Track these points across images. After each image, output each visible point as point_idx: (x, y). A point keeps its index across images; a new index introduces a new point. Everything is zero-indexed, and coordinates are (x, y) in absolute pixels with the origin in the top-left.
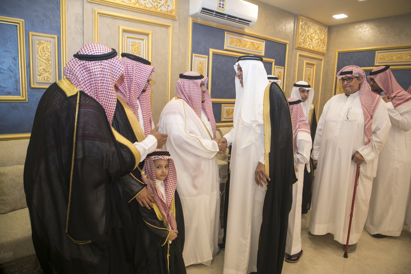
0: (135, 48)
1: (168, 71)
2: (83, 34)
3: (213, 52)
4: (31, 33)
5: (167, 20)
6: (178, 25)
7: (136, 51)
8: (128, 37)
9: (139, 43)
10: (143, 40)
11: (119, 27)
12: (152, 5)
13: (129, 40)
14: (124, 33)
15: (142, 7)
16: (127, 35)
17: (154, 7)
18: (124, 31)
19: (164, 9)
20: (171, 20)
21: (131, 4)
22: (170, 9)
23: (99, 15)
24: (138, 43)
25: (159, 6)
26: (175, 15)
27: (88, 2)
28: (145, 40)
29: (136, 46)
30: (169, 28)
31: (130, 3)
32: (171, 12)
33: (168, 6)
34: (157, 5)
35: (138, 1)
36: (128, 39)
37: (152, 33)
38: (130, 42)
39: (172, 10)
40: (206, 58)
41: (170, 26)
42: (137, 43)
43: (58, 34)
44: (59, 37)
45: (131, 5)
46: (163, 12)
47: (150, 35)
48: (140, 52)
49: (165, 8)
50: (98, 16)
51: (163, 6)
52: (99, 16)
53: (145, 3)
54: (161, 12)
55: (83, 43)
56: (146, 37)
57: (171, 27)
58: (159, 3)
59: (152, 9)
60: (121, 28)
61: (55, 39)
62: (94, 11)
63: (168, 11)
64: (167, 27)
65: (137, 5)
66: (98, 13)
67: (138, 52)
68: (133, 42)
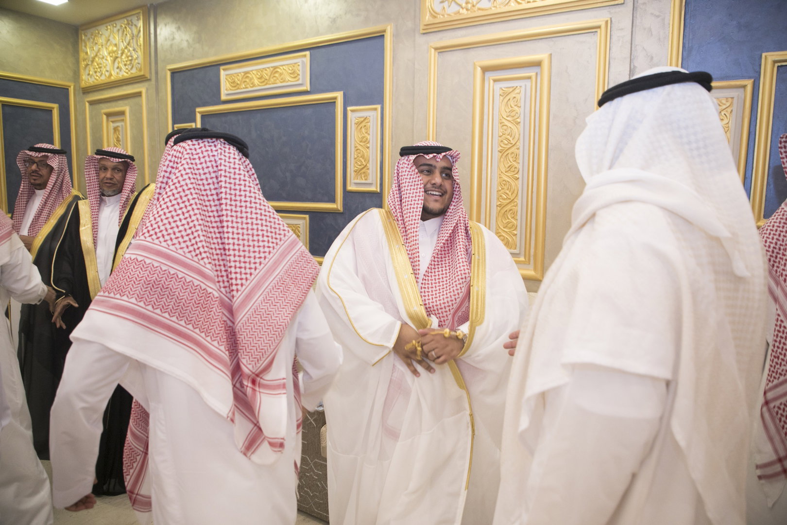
0: (509, 99)
3: (775, 62)
4: (349, 110)
6: (628, 14)
8: (495, 81)
9: (519, 87)
10: (530, 78)
11: (474, 63)
13: (498, 86)
14: (487, 75)
15: (523, 6)
16: (492, 76)
18: (485, 70)
20: (607, 8)
21: (496, 8)
23: (437, 52)
24: (517, 87)
27: (421, 34)
28: (533, 78)
36: (496, 83)
40: (744, 87)
42: (513, 88)
43: (381, 102)
44: (382, 106)
47: (545, 65)
50: (437, 54)
52: (439, 52)
56: (538, 69)
60: (478, 64)
61: (377, 112)
62: (429, 47)
65: (512, 6)
66: (436, 49)
67: (516, 108)
68: (504, 88)
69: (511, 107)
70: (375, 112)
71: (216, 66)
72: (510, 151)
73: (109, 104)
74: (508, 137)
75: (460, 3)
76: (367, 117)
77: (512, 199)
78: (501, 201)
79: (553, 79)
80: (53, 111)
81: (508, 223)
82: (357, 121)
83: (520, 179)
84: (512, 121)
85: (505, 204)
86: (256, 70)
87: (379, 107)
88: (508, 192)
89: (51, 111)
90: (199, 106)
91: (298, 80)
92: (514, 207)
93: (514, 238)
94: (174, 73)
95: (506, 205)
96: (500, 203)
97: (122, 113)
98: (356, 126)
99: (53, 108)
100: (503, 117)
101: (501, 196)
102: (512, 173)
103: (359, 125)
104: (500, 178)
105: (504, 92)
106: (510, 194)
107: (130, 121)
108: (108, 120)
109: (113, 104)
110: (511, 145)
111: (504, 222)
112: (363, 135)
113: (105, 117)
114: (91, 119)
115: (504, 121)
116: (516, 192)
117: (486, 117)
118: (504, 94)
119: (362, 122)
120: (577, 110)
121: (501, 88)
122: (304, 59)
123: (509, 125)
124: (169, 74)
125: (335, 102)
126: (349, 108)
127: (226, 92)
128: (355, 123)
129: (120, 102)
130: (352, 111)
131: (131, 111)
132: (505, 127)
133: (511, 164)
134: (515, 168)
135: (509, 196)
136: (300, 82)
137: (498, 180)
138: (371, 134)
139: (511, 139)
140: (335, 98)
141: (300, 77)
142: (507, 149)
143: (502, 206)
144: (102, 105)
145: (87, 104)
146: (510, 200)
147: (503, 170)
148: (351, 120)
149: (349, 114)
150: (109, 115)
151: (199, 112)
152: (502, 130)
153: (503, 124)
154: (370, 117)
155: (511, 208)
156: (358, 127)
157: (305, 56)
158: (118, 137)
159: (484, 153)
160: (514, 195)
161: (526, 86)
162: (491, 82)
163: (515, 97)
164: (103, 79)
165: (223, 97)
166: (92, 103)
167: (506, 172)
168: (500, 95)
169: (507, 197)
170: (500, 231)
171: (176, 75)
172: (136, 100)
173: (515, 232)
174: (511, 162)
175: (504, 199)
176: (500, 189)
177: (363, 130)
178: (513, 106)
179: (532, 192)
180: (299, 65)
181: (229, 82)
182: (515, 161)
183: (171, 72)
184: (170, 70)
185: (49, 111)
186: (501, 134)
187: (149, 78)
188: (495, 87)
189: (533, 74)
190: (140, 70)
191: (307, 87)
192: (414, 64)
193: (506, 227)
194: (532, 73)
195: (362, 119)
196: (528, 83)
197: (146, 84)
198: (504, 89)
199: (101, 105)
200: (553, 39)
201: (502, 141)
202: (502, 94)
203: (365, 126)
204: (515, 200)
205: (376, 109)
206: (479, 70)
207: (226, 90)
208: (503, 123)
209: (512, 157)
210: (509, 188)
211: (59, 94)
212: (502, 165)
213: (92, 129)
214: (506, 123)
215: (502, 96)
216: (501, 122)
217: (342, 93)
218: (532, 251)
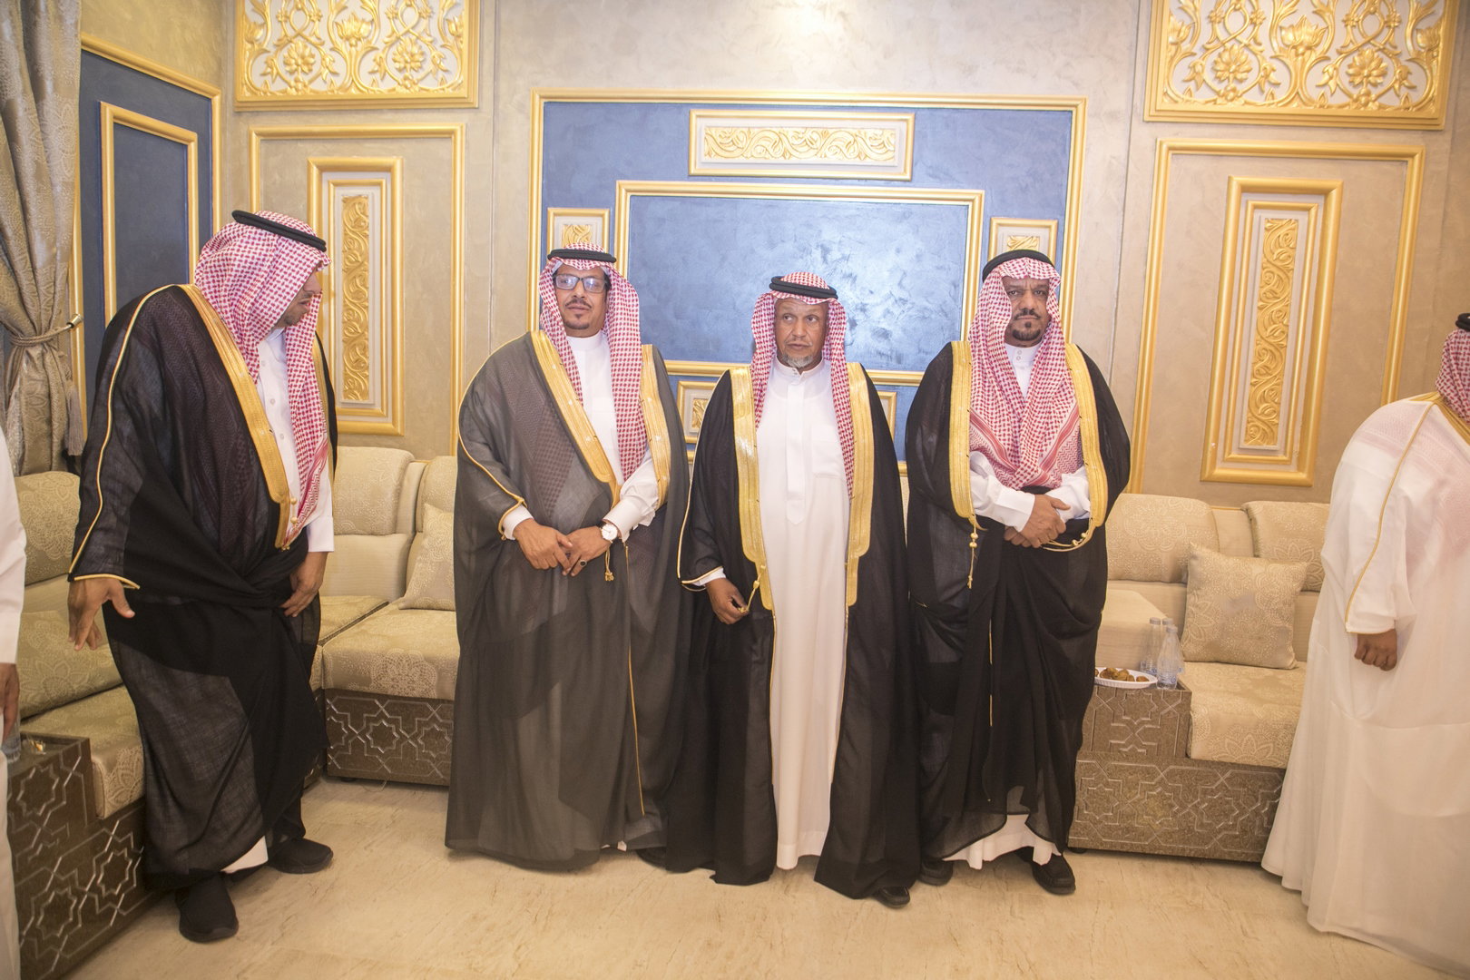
0: (1279, 236)
1: (1394, 305)
2: (1124, 211)
4: (995, 222)
5: (1402, 137)
6: (1447, 146)
7: (1281, 247)
8: (1256, 207)
9: (1293, 221)
10: (1308, 209)
11: (1230, 179)
12: (1350, 96)
13: (1258, 214)
14: (1246, 197)
15: (1310, 109)
16: (1253, 200)
17: (1356, 100)
18: (1246, 189)
19: (1393, 102)
20: (1420, 132)
21: (1273, 106)
22: (1416, 97)
23: (1171, 152)
24: (1290, 220)
25: (1373, 96)
26: (1435, 117)
27: (1144, 121)
28: (1313, 211)
29: (1282, 232)
30: (1410, 163)
31: (1270, 105)
32: (1421, 106)
33: (1412, 88)
34: (1368, 94)
35: (1298, 93)
36: (1256, 210)
37: (1343, 184)
38: (1263, 221)
39: (1427, 100)
41: (1412, 156)
42: (1285, 222)
43: (1058, 217)
44: (1061, 223)
45: (1273, 109)
46: (1388, 112)
47: (1334, 194)
48: (1294, 248)
49: (1398, 96)
50: (1170, 156)
51: (1392, 91)
52: (1174, 154)
53: (1323, 95)
54: (1381, 114)
55: (1122, 233)
56: (1321, 200)
57: (1417, 157)
58: (1375, 85)
59: (1347, 108)
60: (1238, 180)
61: (1050, 231)
62: (1158, 143)
63: (1407, 105)
64: (1401, 158)
65: (1295, 107)
66: (1171, 148)
67: (1288, 249)
68: (1272, 219)
70: (1047, 230)
71: (677, 107)
72: (1275, 308)
74: (1275, 288)
75: (1217, 89)
77: (1274, 375)
78: (1258, 377)
80: (189, 148)
81: (1266, 408)
82: (1011, 242)
83: (1288, 348)
84: (1282, 267)
85: (1263, 381)
87: (1054, 224)
88: (1268, 364)
89: (186, 147)
90: (627, 177)
92: (1276, 386)
93: (1274, 428)
94: (556, 104)
96: (1255, 380)
99: (190, 141)
100: (1268, 260)
101: (1258, 370)
102: (1275, 340)
104: (1258, 344)
105: (1272, 224)
107: (406, 188)
110: (1278, 300)
111: (1260, 406)
113: (314, 172)
114: (265, 171)
115: (1268, 264)
116: (1280, 365)
117: (1239, 257)
118: (1272, 228)
121: (1266, 219)
123: (1277, 272)
124: (539, 105)
125: (967, 206)
126: (994, 219)
129: (374, 145)
130: (1002, 225)
131: (411, 168)
132: (1269, 274)
133: (1276, 326)
134: (1283, 332)
135: (1268, 370)
136: (890, 163)
139: (1278, 291)
140: (969, 200)
142: (1271, 304)
143: (1259, 385)
145: (255, 139)
147: (1264, 334)
149: (996, 228)
150: (323, 169)
151: (628, 190)
152: (1265, 278)
153: (1266, 270)
159: (1234, 308)
160: (1278, 369)
162: (1250, 207)
163: (1287, 234)
165: (698, 168)
166: (270, 138)
167: (1267, 337)
170: (1253, 419)
171: (559, 109)
173: (1276, 421)
174: (1274, 323)
175: (1262, 375)
176: (1258, 360)
178: (1281, 244)
181: (716, 141)
182: (1282, 322)
183: (549, 100)
184: (543, 96)
186: (1264, 284)
187: (473, 105)
188: (1256, 216)
189: (1312, 206)
191: (903, 173)
193: (1263, 413)
194: (1314, 203)
196: (1302, 217)
197: (464, 117)
198: (1274, 222)
199: (300, 145)
200: (1346, 162)
201: (1264, 294)
202: (1269, 227)
204: (1279, 377)
205: (1046, 226)
206: (1236, 188)
207: (705, 155)
208: (1268, 268)
214: (1272, 269)
215: (1268, 230)
216: (1265, 265)
217: (983, 192)
218: (1297, 447)
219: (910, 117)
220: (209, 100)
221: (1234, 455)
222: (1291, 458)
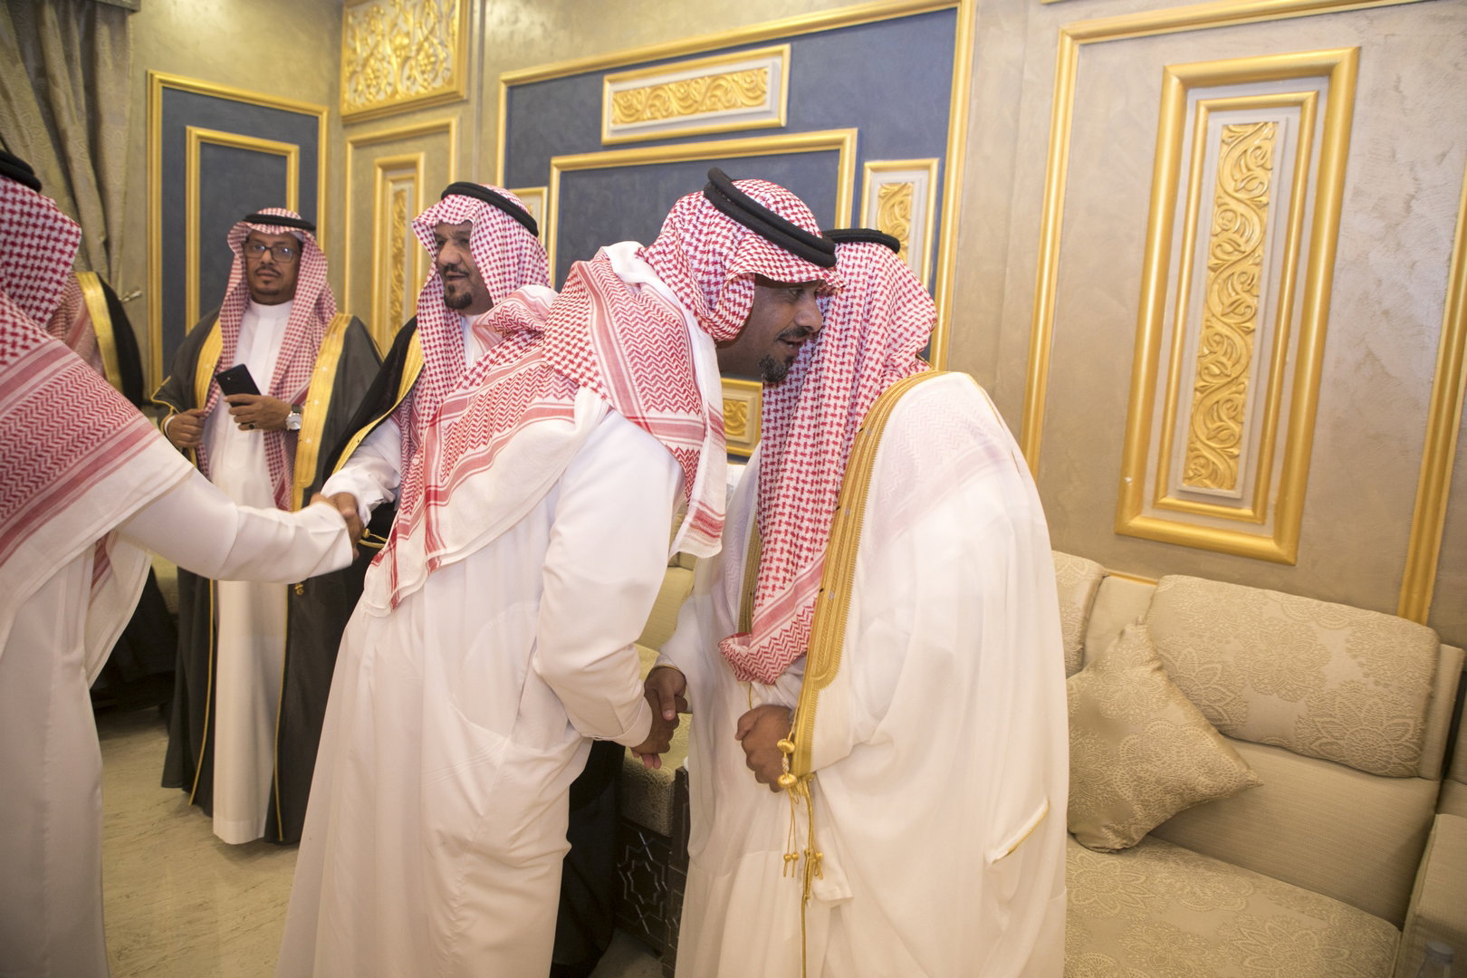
4: (871, 167)
8: (1211, 109)
9: (1270, 125)
10: (1299, 103)
11: (1164, 69)
13: (1218, 119)
14: (1194, 95)
16: (1206, 98)
18: (1189, 83)
23: (1079, 42)
24: (1266, 123)
27: (1043, 4)
28: (1309, 105)
29: (1251, 144)
36: (1213, 114)
38: (1222, 131)
42: (1255, 128)
43: (940, 152)
44: (942, 161)
47: (1343, 75)
50: (1076, 48)
52: (1082, 46)
56: (1321, 83)
60: (1177, 69)
61: (931, 172)
62: (1060, 33)
66: (1076, 37)
67: (1259, 172)
68: (1234, 125)
69: (1249, 170)
70: (926, 172)
71: (596, 74)
72: (1238, 269)
73: (388, 148)
74: (1236, 237)
76: (906, 184)
77: (1233, 376)
78: (1207, 378)
79: (1359, 107)
80: (288, 159)
81: (1220, 429)
82: (884, 191)
83: (1258, 334)
84: (1248, 202)
85: (1217, 386)
86: (676, 82)
87: (934, 163)
88: (1224, 360)
89: (285, 158)
90: (558, 153)
91: (762, 104)
92: (1237, 395)
93: (1232, 463)
94: (513, 87)
95: (1218, 389)
96: (1203, 384)
97: (413, 165)
98: (882, 202)
99: (289, 152)
100: (1226, 192)
101: (1207, 368)
102: (1239, 319)
103: (888, 200)
104: (1208, 327)
105: (1232, 134)
106: (1229, 364)
107: (425, 180)
108: (384, 179)
109: (397, 147)
110: (1241, 256)
111: (1210, 426)
112: (895, 222)
113: (379, 172)
114: (355, 176)
115: (1228, 199)
116: (1243, 361)
117: (1182, 191)
118: (1233, 139)
119: (895, 194)
120: (1416, 180)
121: (1226, 127)
122: (778, 60)
123: (1241, 209)
124: (503, 90)
125: (838, 151)
126: (868, 164)
127: (612, 126)
128: (880, 196)
129: (410, 144)
130: (875, 170)
131: (428, 161)
132: (1230, 215)
133: (1238, 297)
134: (1248, 307)
135: (1227, 369)
136: (766, 107)
137: (1203, 332)
138: (913, 220)
139: (1241, 241)
140: (840, 142)
141: (767, 97)
142: (1231, 262)
143: (1208, 391)
144: (377, 150)
145: (350, 147)
146: (1229, 379)
147: (1218, 310)
148: (870, 189)
149: (868, 174)
150: (387, 168)
151: (558, 166)
152: (1220, 221)
153: (1224, 207)
154: (913, 183)
155: (1228, 397)
156: (886, 203)
157: (780, 53)
158: (401, 211)
159: (1173, 271)
160: (1239, 368)
161: (1287, 120)
162: (1202, 110)
163: (1259, 148)
164: (379, 99)
165: (607, 137)
166: (358, 145)
167: (1223, 315)
168: (1223, 141)
169: (1222, 372)
170: (1199, 445)
171: (516, 91)
172: (441, 139)
173: (1235, 451)
174: (1237, 294)
175: (1215, 376)
176: (1206, 352)
177: (897, 210)
178: (1252, 166)
179: (1284, 363)
180: (766, 73)
181: (619, 105)
182: (1248, 291)
183: (509, 85)
184: (506, 82)
185: (282, 159)
186: (1219, 230)
187: (465, 98)
188: (1210, 124)
189: (1308, 95)
190: (450, 82)
191: (781, 119)
192: (1022, 72)
193: (1215, 437)
194: (1305, 92)
195: (896, 188)
196: (1294, 116)
197: (459, 110)
198: (1234, 129)
199: (372, 149)
200: (1368, 13)
201: (1220, 245)
202: (1226, 139)
203: (902, 202)
204: (1242, 379)
205: (928, 168)
206: (1174, 83)
207: (612, 124)
208: (1225, 204)
209: (1242, 283)
210: (1229, 350)
211: (301, 127)
212: (1214, 299)
213: (356, 193)
214: (1233, 205)
215: (1228, 144)
216: (1220, 201)
217: (855, 131)
218: (1273, 496)
219: (786, 48)
220: (317, 118)
221: (1170, 500)
222: (1264, 514)
